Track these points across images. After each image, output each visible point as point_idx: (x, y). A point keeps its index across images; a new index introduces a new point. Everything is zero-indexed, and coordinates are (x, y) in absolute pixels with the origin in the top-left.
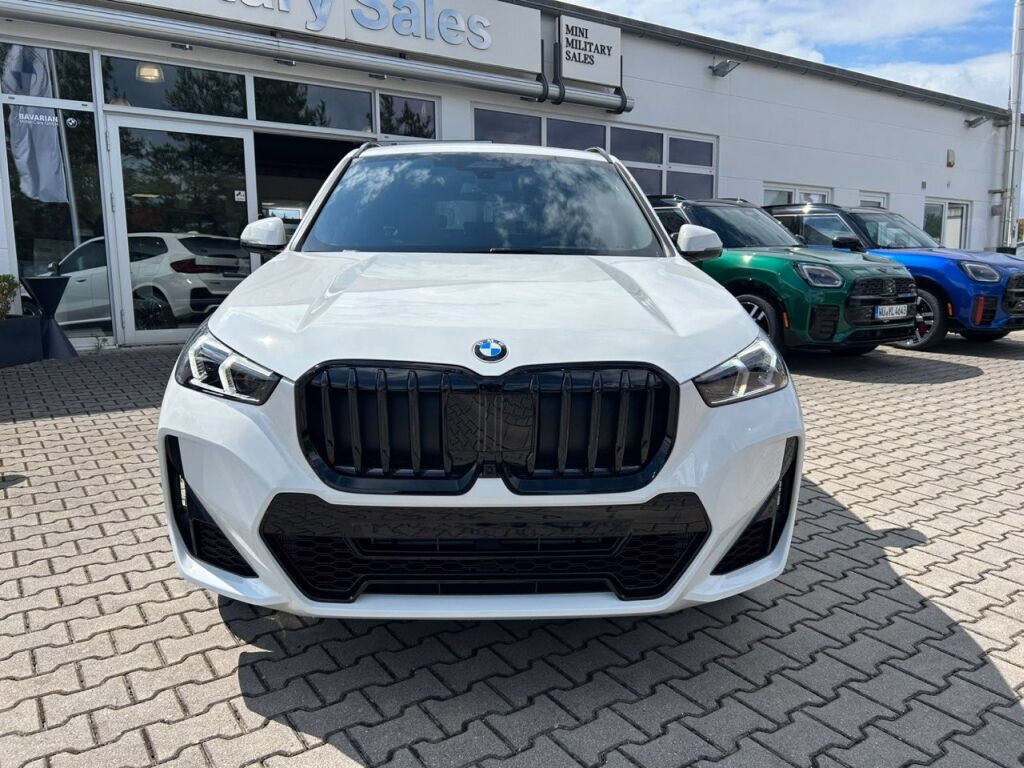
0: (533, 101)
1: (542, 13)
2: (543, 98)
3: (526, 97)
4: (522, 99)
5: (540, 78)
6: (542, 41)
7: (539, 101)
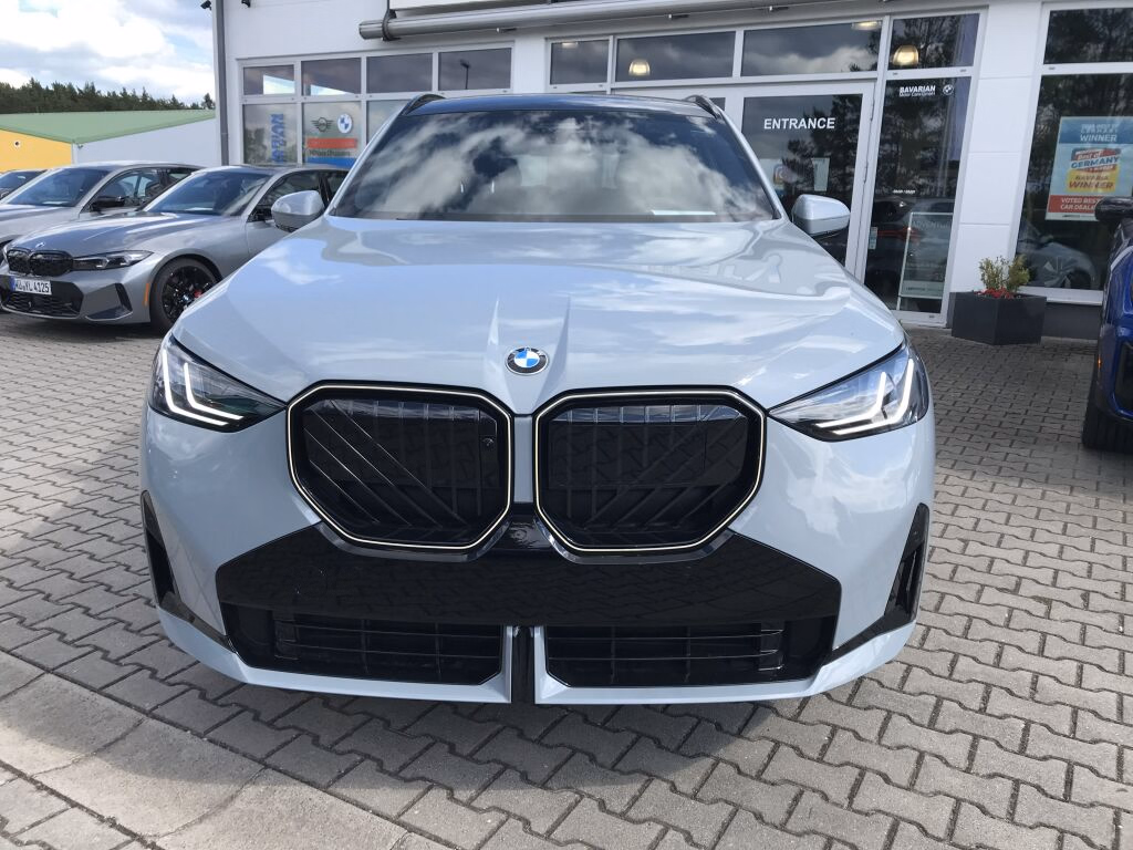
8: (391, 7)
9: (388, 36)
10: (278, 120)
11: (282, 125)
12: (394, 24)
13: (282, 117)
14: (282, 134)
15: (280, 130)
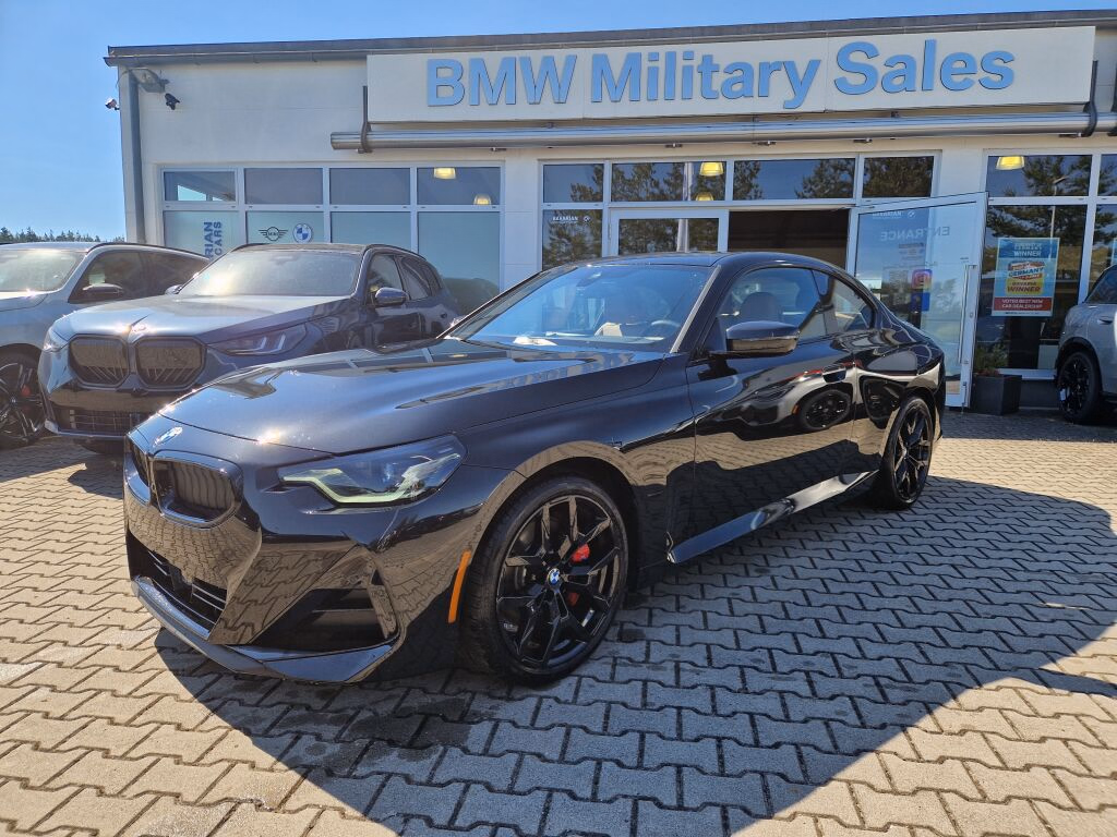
0: (1076, 136)
1: (1097, 29)
2: (1088, 132)
3: (1067, 134)
4: (1061, 136)
5: (1089, 108)
6: (1095, 64)
7: (1083, 136)
8: (369, 120)
9: (366, 148)
10: (212, 227)
11: (218, 234)
12: (373, 138)
13: (218, 225)
14: (218, 243)
15: (215, 239)
